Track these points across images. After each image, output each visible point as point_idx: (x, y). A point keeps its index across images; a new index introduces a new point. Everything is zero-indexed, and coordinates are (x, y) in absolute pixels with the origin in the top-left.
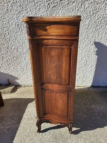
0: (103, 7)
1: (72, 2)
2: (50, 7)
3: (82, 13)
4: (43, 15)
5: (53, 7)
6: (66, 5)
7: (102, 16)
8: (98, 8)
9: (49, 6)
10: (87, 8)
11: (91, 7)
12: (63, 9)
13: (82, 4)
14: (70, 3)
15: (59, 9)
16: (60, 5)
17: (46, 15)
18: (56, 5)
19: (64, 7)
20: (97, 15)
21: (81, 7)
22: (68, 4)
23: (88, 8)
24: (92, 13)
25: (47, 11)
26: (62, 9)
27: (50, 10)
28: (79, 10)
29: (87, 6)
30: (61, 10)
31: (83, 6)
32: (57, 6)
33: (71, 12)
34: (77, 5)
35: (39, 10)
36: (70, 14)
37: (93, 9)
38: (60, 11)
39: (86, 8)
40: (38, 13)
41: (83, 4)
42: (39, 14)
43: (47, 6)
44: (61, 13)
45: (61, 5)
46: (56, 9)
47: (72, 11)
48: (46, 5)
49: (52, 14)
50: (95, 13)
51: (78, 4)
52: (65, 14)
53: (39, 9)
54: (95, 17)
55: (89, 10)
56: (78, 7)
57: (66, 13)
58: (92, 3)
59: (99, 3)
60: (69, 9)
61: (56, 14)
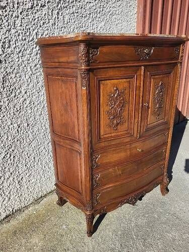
0: (90, 24)
1: (40, 5)
6: (29, 9)
8: (84, 25)
11: (73, 21)
12: (24, 18)
13: (58, 13)
14: (37, 5)
15: (14, 16)
16: (14, 7)
18: (6, 6)
19: (25, 13)
21: (58, 18)
22: (32, 8)
23: (69, 22)
26: (20, 16)
28: (55, 24)
29: (67, 18)
30: (20, 19)
31: (60, 17)
32: (8, 9)
33: (40, 26)
34: (50, 14)
36: (39, 31)
38: (17, 22)
41: (60, 14)
44: (21, 25)
45: (18, 7)
46: (6, 16)
51: (52, 11)
52: (29, 29)
56: (53, 18)
57: (31, 29)
58: (73, 13)
59: (84, 16)
60: (37, 20)
61: (9, 27)
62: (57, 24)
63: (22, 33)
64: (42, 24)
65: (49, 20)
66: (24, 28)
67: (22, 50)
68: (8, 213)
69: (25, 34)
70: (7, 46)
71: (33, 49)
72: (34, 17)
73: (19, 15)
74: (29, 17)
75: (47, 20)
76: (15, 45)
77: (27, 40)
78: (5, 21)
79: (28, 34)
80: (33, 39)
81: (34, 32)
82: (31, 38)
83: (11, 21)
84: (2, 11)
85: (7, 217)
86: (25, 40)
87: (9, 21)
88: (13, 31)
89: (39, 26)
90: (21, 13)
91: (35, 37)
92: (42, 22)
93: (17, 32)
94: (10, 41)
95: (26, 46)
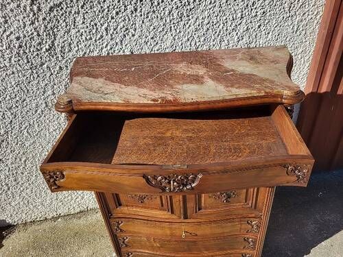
2: (39, 10)
3: (147, 17)
4: (25, 36)
5: (51, 8)
7: (206, 22)
9: (35, 8)
10: (159, 4)
12: (87, 12)
15: (73, 12)
17: (35, 33)
19: (88, 5)
20: (192, 21)
24: (175, 15)
25: (33, 23)
26: (82, 11)
27: (44, 19)
28: (136, 10)
30: (81, 14)
32: (64, 5)
33: (112, 18)
35: (6, 22)
36: (111, 24)
37: (179, 5)
38: (77, 20)
39: (156, 3)
40: (5, 31)
42: (8, 33)
43: (28, 9)
44: (83, 23)
46: (62, 15)
47: (117, 13)
48: (25, 6)
49: (55, 30)
50: (185, 15)
52: (96, 25)
53: (5, 17)
54: (187, 26)
55: (167, 9)
56: (133, 3)
57: (99, 24)
60: (107, 10)
61: (68, 28)
62: (139, 10)
63: (86, 32)
64: (114, 15)
65: (125, 7)
66: (88, 25)
67: (88, 53)
68: (82, 209)
69: (90, 32)
70: (67, 50)
71: (102, 49)
72: (102, 7)
73: (80, 9)
74: (95, 9)
75: (123, 7)
76: (77, 48)
77: (94, 39)
78: (61, 21)
79: (94, 31)
80: (102, 37)
81: (103, 27)
82: (99, 36)
83: (70, 20)
84: (57, 11)
85: (81, 212)
86: (91, 39)
87: (67, 20)
88: (73, 32)
89: (110, 18)
90: (82, 7)
91: (105, 33)
92: (114, 12)
93: (79, 31)
94: (70, 44)
95: (92, 47)
